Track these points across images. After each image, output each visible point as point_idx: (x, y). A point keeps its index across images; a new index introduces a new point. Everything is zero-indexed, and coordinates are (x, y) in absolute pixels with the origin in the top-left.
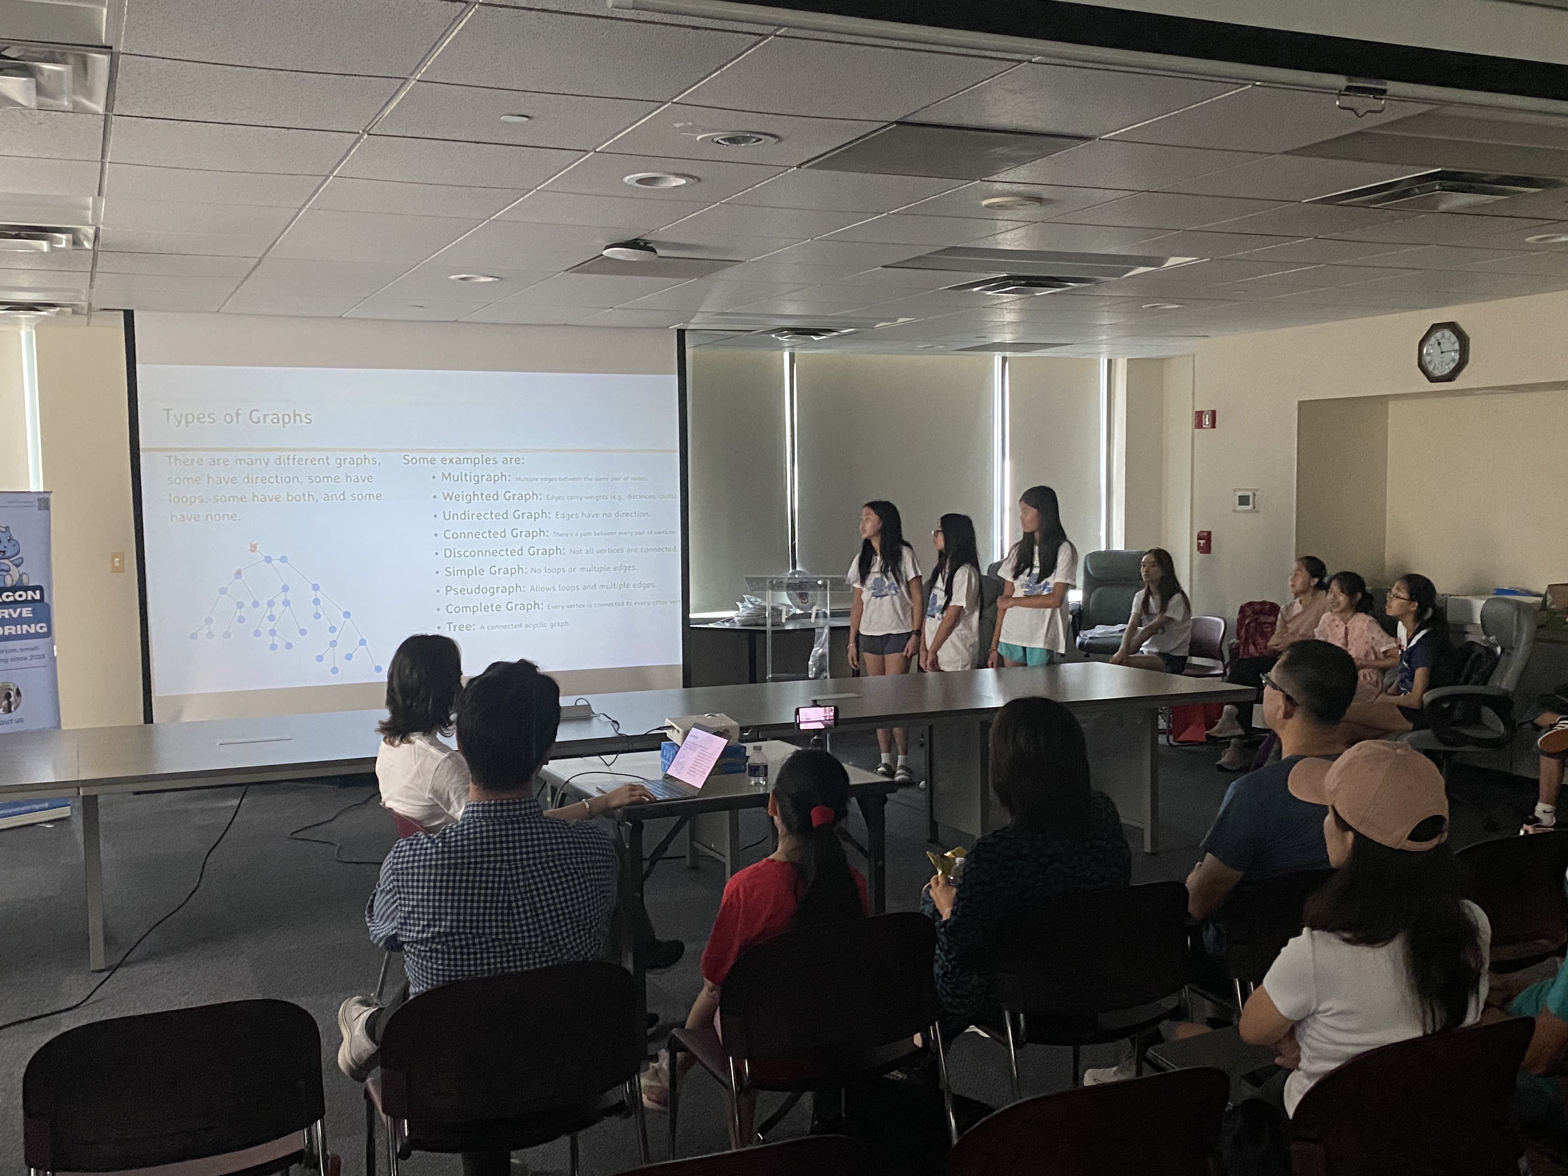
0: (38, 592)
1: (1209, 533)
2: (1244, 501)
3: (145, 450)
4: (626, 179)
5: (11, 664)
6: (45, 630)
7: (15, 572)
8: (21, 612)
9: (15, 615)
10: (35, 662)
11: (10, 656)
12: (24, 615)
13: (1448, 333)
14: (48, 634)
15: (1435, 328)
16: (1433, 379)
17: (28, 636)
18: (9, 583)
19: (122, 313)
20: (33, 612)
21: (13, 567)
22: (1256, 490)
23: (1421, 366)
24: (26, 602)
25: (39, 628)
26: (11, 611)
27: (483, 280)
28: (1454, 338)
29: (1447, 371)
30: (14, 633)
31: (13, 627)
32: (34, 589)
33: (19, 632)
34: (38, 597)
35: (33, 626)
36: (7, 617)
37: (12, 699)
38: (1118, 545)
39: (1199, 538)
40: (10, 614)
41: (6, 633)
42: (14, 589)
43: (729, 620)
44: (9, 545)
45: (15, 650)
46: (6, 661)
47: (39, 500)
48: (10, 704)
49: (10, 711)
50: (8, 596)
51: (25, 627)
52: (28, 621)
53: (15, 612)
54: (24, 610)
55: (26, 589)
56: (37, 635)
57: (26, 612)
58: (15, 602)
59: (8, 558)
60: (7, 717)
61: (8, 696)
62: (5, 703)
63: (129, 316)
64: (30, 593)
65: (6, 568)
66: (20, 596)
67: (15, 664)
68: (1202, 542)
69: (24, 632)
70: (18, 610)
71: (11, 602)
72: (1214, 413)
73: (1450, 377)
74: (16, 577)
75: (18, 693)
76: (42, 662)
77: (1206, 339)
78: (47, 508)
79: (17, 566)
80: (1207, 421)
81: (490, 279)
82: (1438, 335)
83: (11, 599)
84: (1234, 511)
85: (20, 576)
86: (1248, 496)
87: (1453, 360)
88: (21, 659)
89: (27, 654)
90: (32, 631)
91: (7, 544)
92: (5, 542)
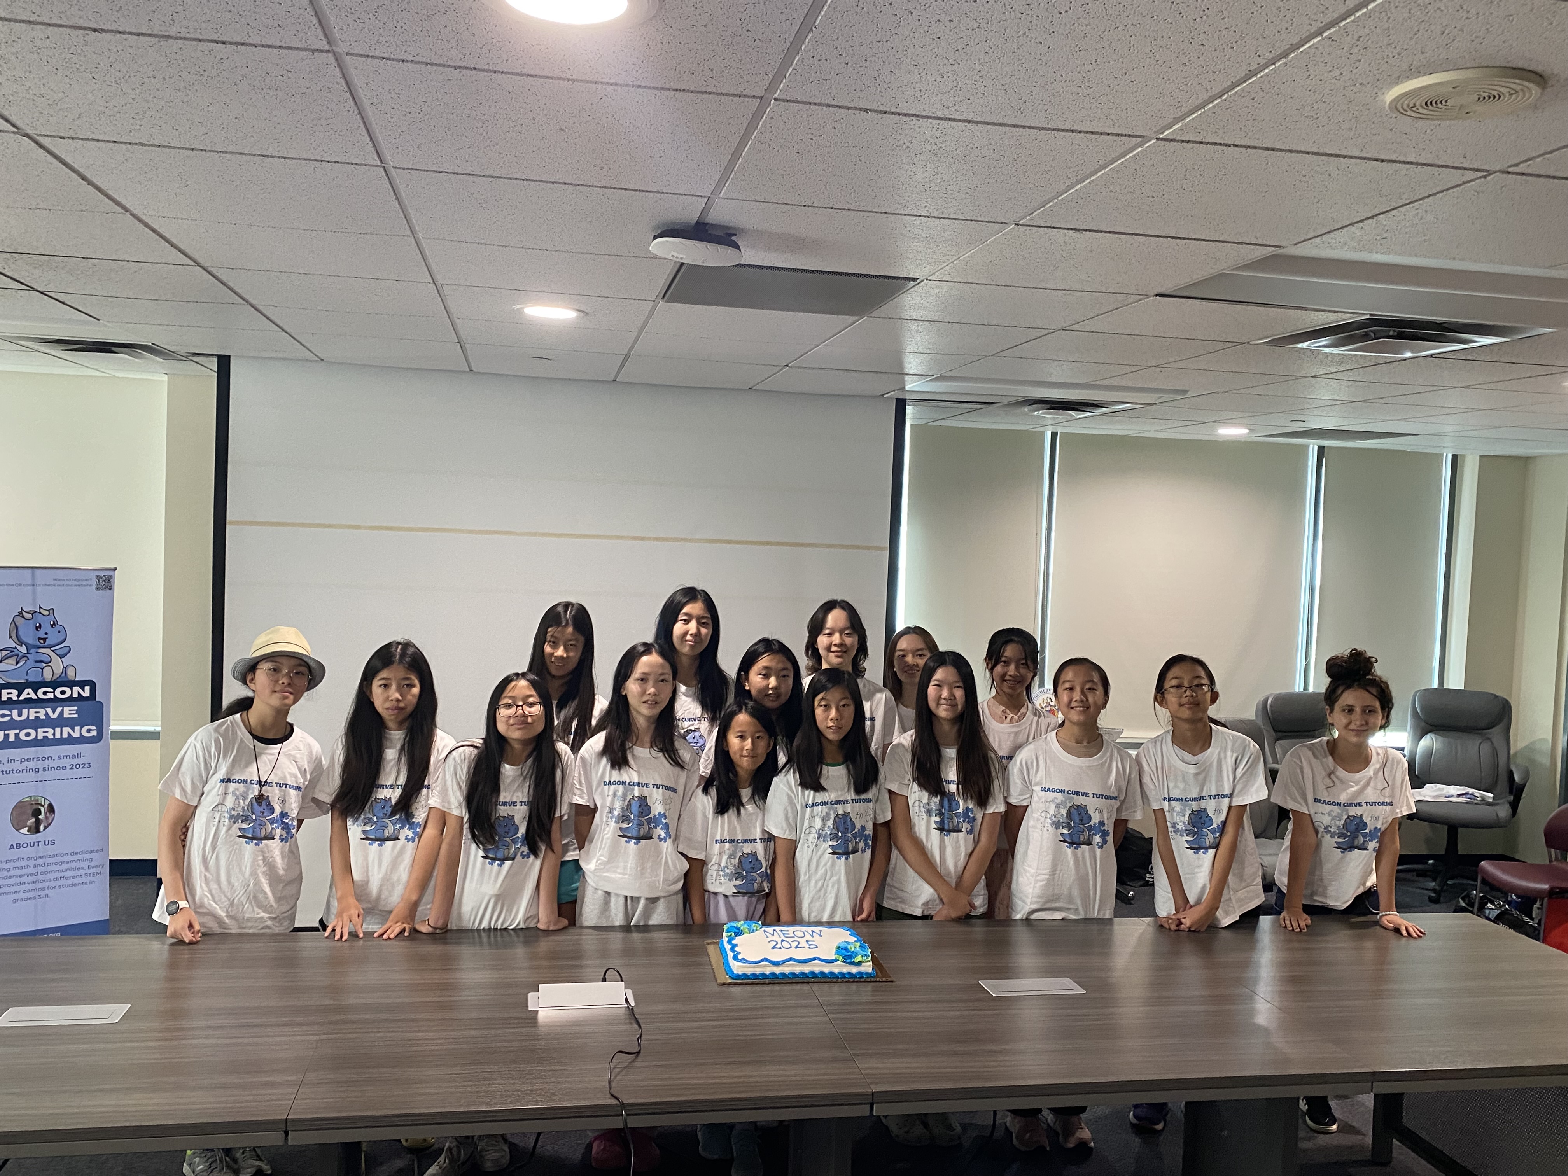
0: (87, 688)
3: (232, 523)
6: (94, 733)
7: (58, 666)
8: (62, 712)
9: (54, 716)
10: (77, 772)
11: (40, 765)
12: (66, 715)
14: (98, 739)
18: (48, 676)
19: (216, 359)
20: (78, 712)
21: (55, 658)
24: (71, 699)
25: (86, 731)
26: (49, 710)
30: (51, 737)
31: (51, 731)
32: (82, 684)
33: (58, 736)
34: (87, 693)
35: (77, 729)
36: (43, 717)
37: (42, 817)
40: (47, 714)
41: (40, 737)
44: (52, 631)
45: (49, 758)
47: (99, 577)
48: (38, 822)
49: (38, 831)
50: (45, 693)
51: (66, 730)
52: (71, 723)
53: (54, 711)
54: (66, 709)
56: (82, 740)
57: (69, 712)
58: (56, 700)
59: (50, 647)
60: (34, 838)
61: (36, 813)
62: (32, 821)
63: (224, 363)
64: (76, 689)
65: (47, 659)
66: (63, 692)
69: (65, 735)
70: (59, 710)
74: (59, 670)
75: (51, 809)
76: (87, 772)
78: (110, 587)
79: (61, 656)
85: (65, 668)
88: (57, 769)
89: (67, 762)
90: (76, 734)
91: (49, 630)
92: (46, 627)
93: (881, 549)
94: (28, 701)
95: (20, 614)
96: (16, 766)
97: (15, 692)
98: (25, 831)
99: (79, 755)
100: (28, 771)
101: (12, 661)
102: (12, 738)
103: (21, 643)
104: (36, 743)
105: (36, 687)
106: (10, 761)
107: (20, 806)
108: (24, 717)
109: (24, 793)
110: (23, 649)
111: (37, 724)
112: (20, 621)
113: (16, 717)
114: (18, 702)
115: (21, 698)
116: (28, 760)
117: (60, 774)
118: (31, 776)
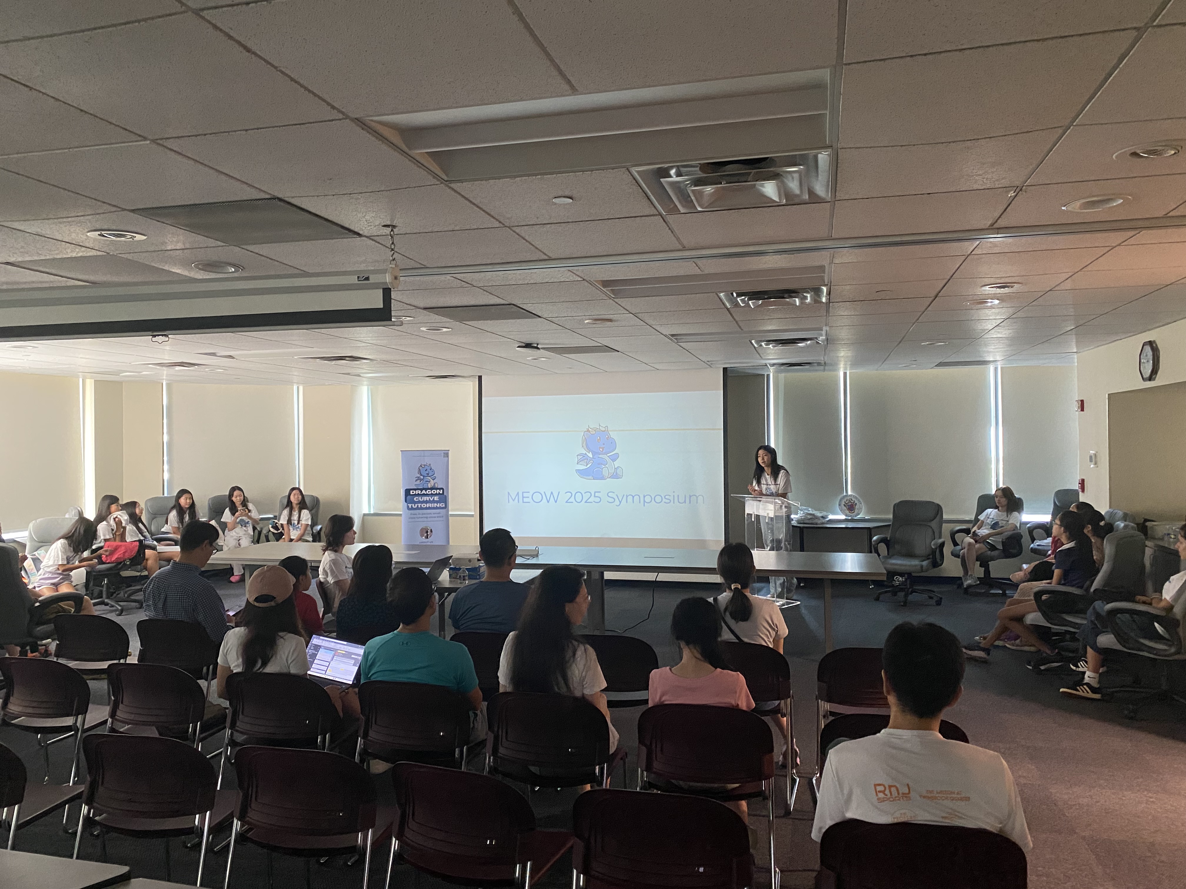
0: (441, 490)
1: (1084, 480)
2: (1091, 459)
3: (484, 433)
5: (429, 519)
6: (444, 506)
7: (432, 482)
9: (432, 500)
10: (439, 519)
11: (428, 516)
12: (435, 499)
13: (1149, 348)
14: (446, 507)
15: (1145, 345)
16: (1145, 379)
17: (437, 508)
18: (429, 487)
19: (478, 377)
20: (439, 498)
21: (431, 480)
23: (1140, 371)
24: (436, 494)
25: (442, 505)
26: (430, 498)
28: (1152, 351)
29: (1150, 374)
30: (431, 507)
31: (431, 505)
33: (433, 506)
34: (441, 492)
35: (439, 504)
36: (428, 500)
37: (429, 533)
39: (1079, 483)
41: (427, 506)
44: (430, 471)
45: (431, 514)
46: (427, 518)
47: (444, 453)
48: (427, 535)
49: (427, 538)
51: (436, 504)
52: (437, 502)
53: (432, 498)
55: (437, 489)
56: (440, 508)
58: (432, 494)
59: (430, 476)
60: (427, 540)
61: (427, 532)
63: (480, 378)
64: (438, 491)
65: (429, 480)
66: (434, 492)
69: (436, 506)
72: (1083, 401)
73: (1151, 378)
74: (432, 485)
75: (431, 531)
76: (442, 519)
78: (448, 457)
79: (433, 480)
80: (1080, 406)
82: (1146, 350)
83: (430, 493)
85: (435, 484)
86: (1092, 457)
87: (1151, 366)
88: (433, 517)
89: (436, 515)
90: (438, 506)
91: (429, 471)
92: (428, 470)
93: (720, 429)
94: (424, 494)
95: (421, 466)
96: (421, 516)
97: (420, 491)
98: (424, 537)
99: (440, 513)
100: (425, 517)
101: (419, 481)
102: (419, 507)
103: (421, 475)
104: (426, 508)
105: (426, 489)
106: (419, 514)
107: (422, 530)
108: (423, 499)
109: (423, 525)
111: (426, 502)
112: (421, 468)
113: (420, 500)
114: (421, 495)
116: (424, 514)
117: (433, 519)
118: (425, 519)
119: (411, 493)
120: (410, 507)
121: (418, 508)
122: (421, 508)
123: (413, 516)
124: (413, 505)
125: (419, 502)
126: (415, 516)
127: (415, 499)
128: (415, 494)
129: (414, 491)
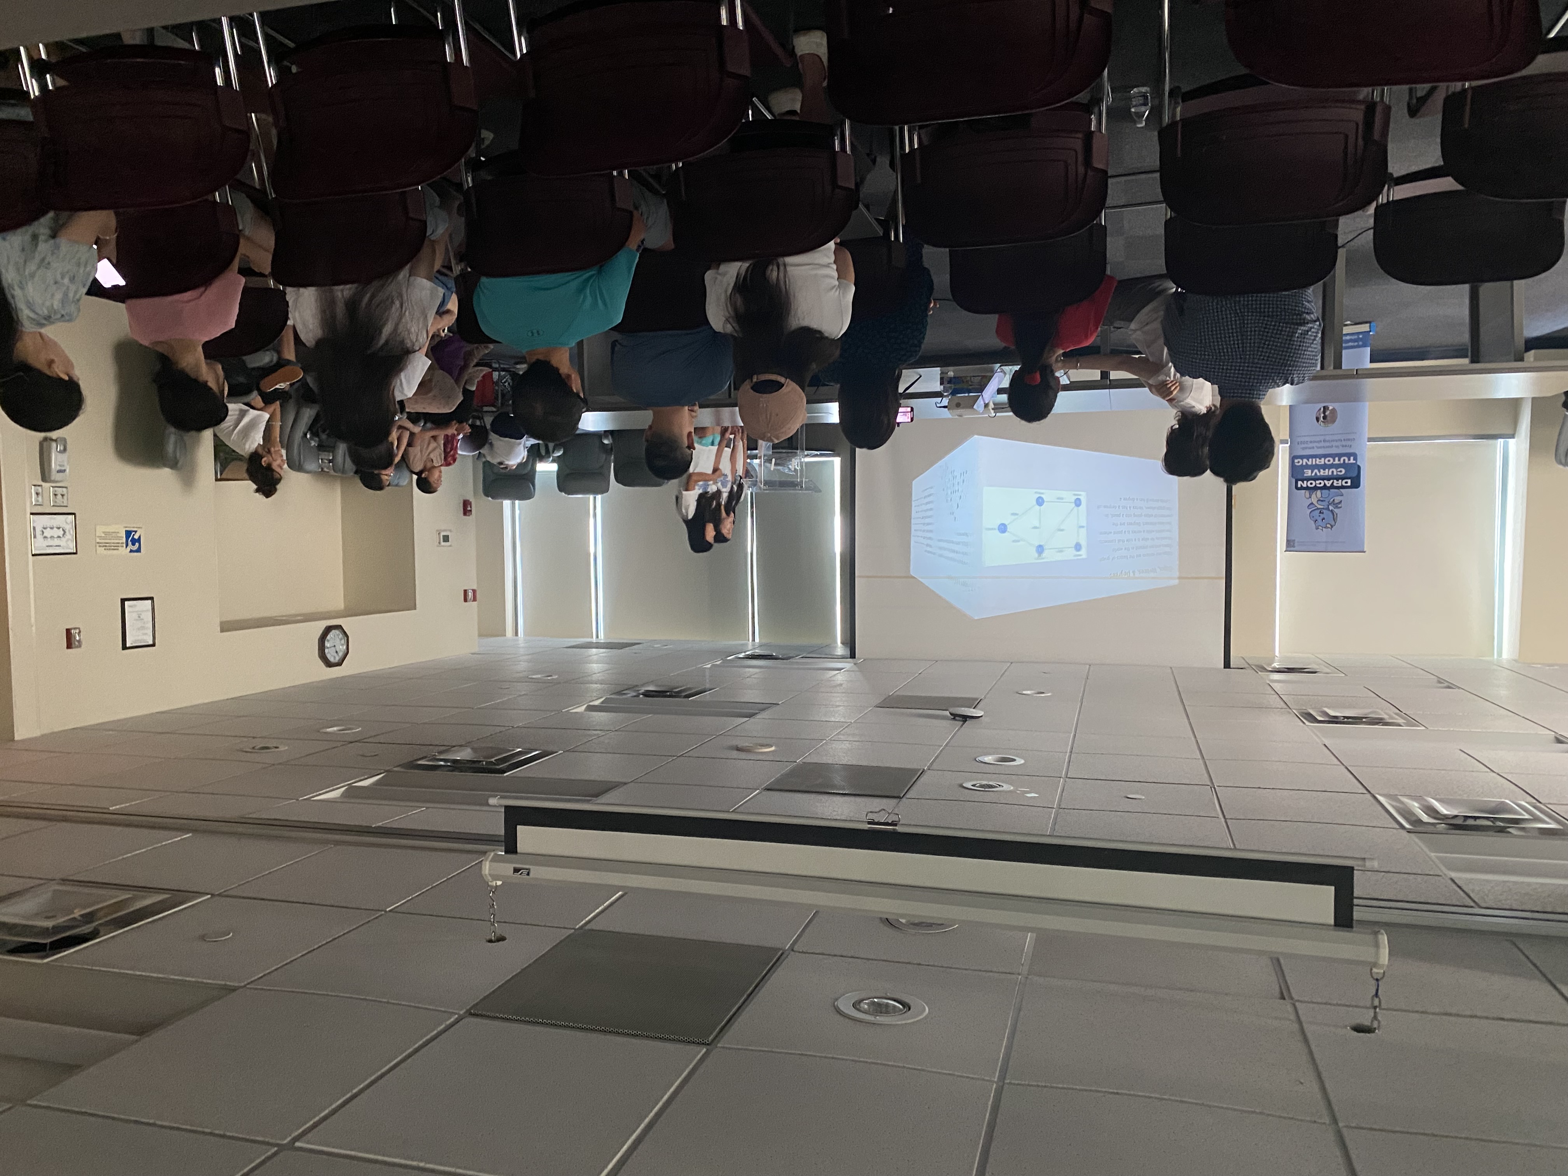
0: (1299, 486)
1: (465, 514)
2: (446, 539)
3: (1222, 578)
4: (1022, 762)
5: (1322, 438)
6: (1296, 461)
7: (1314, 499)
8: (1312, 473)
9: (1316, 471)
10: (1302, 439)
11: (1322, 444)
12: (1310, 471)
13: (332, 659)
14: (1293, 459)
15: (339, 664)
16: (339, 627)
17: (1308, 457)
18: (1319, 492)
19: (1231, 666)
20: (1304, 473)
21: (1315, 502)
22: (438, 546)
23: (348, 637)
24: (1308, 479)
25: (1299, 462)
26: (1318, 474)
27: (1029, 692)
28: (329, 656)
29: (331, 633)
30: (1318, 459)
31: (1317, 463)
32: (1302, 488)
33: (1314, 460)
34: (1300, 483)
35: (1304, 464)
36: (1322, 470)
37: (1322, 415)
38: (507, 503)
39: (471, 511)
40: (1320, 472)
41: (1323, 459)
42: (1316, 488)
43: (807, 455)
44: (1317, 518)
45: (1318, 448)
46: (1324, 441)
47: (1294, 546)
48: (1324, 412)
49: (1324, 407)
50: (1320, 483)
51: (1310, 463)
52: (1307, 467)
53: (1316, 473)
54: (1310, 474)
55: (1307, 488)
56: (1302, 457)
57: (1308, 473)
58: (1315, 480)
59: (1318, 509)
60: (1326, 404)
61: (1325, 418)
62: (1327, 413)
63: (1227, 665)
64: (1305, 485)
65: (1319, 502)
66: (1311, 484)
67: (1318, 439)
68: (469, 509)
69: (1310, 460)
70: (1313, 474)
71: (1318, 480)
72: (465, 600)
73: (328, 629)
74: (1314, 496)
75: (1318, 419)
76: (1299, 440)
77: (473, 651)
78: (1288, 541)
79: (1312, 503)
80: (470, 594)
81: (1024, 692)
82: (337, 659)
83: (1318, 482)
84: (450, 531)
85: (1310, 497)
86: (444, 541)
87: (328, 641)
88: (1315, 442)
89: (1311, 445)
90: (1305, 460)
92: (1320, 519)
94: (1329, 480)
95: (1332, 527)
96: (1334, 444)
97: (1335, 484)
99: (1304, 449)
100: (1328, 441)
101: (1336, 501)
102: (1337, 459)
103: (1332, 511)
104: (1325, 456)
105: (1325, 487)
106: (1337, 447)
108: (1331, 471)
109: (1331, 428)
110: (1331, 508)
111: (1325, 467)
112: (1333, 523)
113: (1334, 470)
114: (1334, 479)
115: (1332, 481)
116: (1328, 447)
117: (1312, 438)
118: (1327, 438)
119: (1349, 481)
120: (1352, 458)
121: (1340, 456)
122: (1333, 456)
123: (1349, 443)
124: (1347, 461)
125: (1337, 466)
126: (1344, 443)
127: (1344, 471)
128: (1343, 479)
129: (1344, 484)
